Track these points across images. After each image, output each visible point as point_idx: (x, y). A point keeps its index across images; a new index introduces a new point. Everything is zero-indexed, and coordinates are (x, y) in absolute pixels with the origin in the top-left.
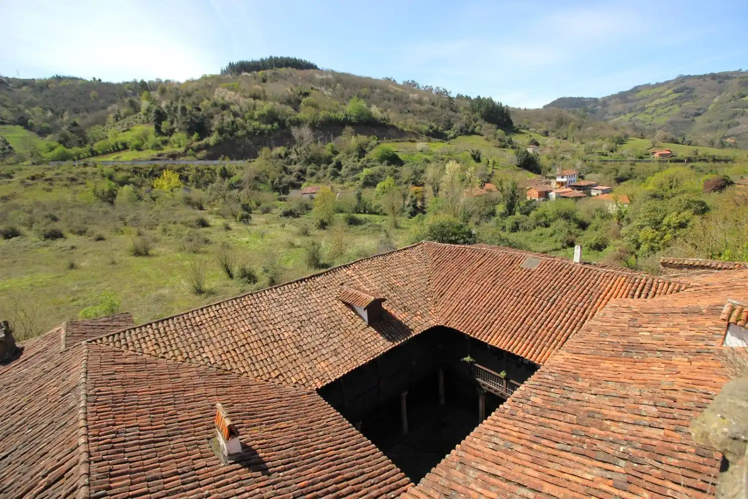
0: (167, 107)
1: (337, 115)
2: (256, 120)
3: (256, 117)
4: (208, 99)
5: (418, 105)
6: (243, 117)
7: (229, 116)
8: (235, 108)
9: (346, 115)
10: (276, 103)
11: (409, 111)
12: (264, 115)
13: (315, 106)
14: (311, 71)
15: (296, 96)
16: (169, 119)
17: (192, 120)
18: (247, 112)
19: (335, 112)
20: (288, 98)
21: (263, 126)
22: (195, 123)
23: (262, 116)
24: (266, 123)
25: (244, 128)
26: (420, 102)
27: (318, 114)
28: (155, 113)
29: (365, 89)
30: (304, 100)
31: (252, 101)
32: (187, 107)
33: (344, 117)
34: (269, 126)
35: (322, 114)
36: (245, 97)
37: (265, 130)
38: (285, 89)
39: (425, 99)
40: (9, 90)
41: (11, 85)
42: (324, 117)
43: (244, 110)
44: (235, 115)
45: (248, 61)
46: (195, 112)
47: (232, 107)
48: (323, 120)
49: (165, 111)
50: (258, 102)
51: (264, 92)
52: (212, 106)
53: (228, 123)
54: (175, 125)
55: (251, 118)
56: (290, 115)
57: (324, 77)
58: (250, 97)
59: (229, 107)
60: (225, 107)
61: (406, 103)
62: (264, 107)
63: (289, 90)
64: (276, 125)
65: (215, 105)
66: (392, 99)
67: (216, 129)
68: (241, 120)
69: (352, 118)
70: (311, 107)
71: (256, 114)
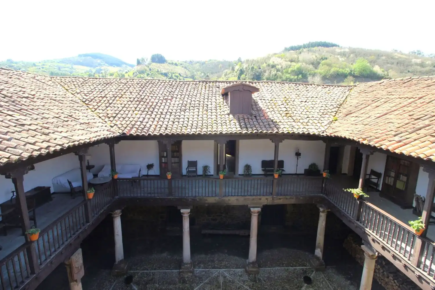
0: (246, 68)
1: (344, 71)
2: (289, 74)
3: (289, 72)
4: (266, 63)
5: (419, 67)
6: (282, 72)
7: (274, 71)
8: (279, 67)
9: (351, 71)
10: (304, 63)
11: (409, 71)
12: (295, 70)
13: (329, 65)
14: (334, 47)
15: (318, 60)
16: (245, 73)
17: (255, 73)
18: (285, 69)
19: (343, 69)
20: (313, 61)
21: (292, 77)
22: (256, 75)
23: (293, 71)
24: (294, 76)
25: (281, 78)
26: (422, 65)
27: (330, 70)
28: (240, 71)
29: (373, 57)
30: (323, 62)
31: (289, 63)
32: (254, 67)
33: (349, 72)
34: (296, 77)
35: (333, 70)
36: (286, 61)
37: (292, 79)
38: (312, 56)
39: (427, 63)
40: (192, 65)
41: (193, 63)
42: (334, 72)
43: (283, 67)
44: (278, 70)
45: (295, 46)
46: (258, 70)
47: (277, 67)
48: (333, 74)
49: (245, 70)
50: (293, 64)
51: (298, 58)
52: (267, 66)
53: (273, 75)
54: (247, 77)
55: (287, 72)
56: (311, 70)
57: (342, 50)
58: (289, 61)
59: (276, 66)
60: (273, 66)
61: (407, 66)
62: (295, 66)
63: (314, 57)
64: (300, 76)
65: (269, 65)
66: (395, 64)
67: (266, 78)
68: (280, 73)
69: (355, 73)
70: (326, 66)
71: (290, 70)
